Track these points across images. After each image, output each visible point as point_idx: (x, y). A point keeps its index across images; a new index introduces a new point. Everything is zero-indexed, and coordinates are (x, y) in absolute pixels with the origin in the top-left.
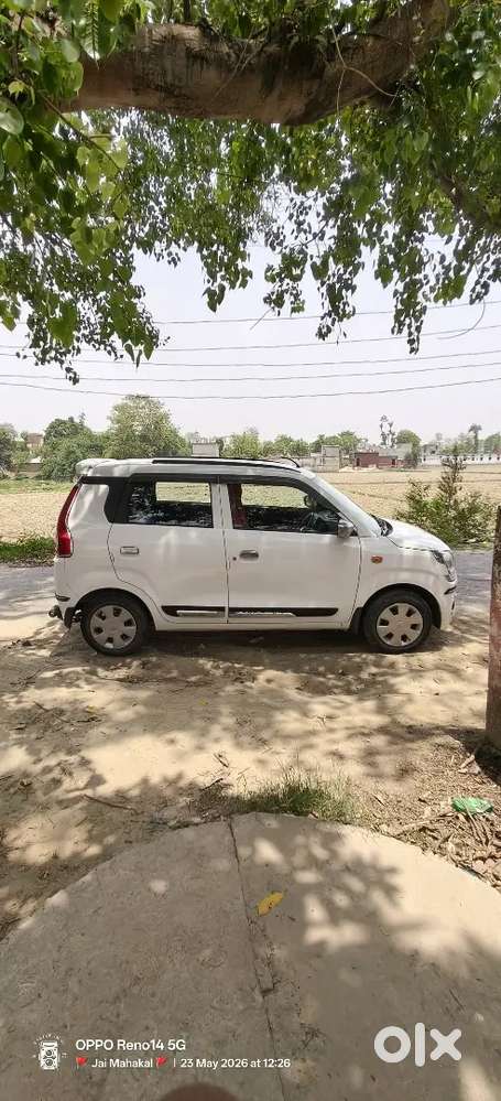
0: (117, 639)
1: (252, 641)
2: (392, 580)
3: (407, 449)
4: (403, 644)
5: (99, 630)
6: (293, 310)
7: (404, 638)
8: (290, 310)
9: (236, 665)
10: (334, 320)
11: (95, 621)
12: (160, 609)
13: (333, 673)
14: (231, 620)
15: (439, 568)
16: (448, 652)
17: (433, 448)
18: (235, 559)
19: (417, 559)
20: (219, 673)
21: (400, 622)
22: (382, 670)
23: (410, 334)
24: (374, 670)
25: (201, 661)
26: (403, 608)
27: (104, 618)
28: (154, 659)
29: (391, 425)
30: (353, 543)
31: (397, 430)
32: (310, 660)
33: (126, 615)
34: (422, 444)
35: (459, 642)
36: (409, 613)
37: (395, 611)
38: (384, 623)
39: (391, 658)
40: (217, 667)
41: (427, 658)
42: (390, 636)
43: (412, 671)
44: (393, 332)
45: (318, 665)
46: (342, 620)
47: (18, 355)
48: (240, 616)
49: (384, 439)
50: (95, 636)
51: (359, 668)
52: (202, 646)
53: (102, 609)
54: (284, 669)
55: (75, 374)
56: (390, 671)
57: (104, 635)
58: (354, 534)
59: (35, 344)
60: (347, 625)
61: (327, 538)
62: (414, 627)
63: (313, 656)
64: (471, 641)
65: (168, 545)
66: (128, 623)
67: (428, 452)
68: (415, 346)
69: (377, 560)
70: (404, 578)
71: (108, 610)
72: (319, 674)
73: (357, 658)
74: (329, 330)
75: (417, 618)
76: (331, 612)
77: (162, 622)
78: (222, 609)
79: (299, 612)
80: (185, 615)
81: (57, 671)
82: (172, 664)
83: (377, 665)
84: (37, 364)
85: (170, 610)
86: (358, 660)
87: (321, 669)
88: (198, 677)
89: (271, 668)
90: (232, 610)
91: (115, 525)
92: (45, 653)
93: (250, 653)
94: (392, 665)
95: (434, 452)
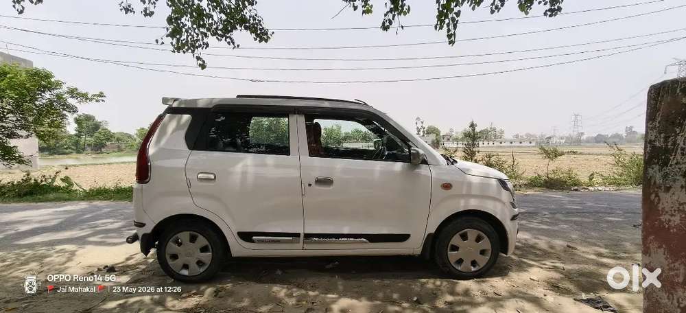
0: (193, 265)
1: (328, 267)
2: (462, 206)
3: (433, 137)
4: (473, 269)
5: (175, 257)
6: (364, 12)
7: (474, 263)
8: (361, 12)
9: (311, 293)
10: (394, 16)
11: (172, 247)
12: (236, 235)
13: (407, 301)
14: (305, 246)
15: (505, 195)
16: (517, 278)
17: (449, 137)
18: (310, 185)
19: (484, 186)
20: (292, 301)
21: (469, 248)
22: (457, 298)
23: (449, 30)
24: (450, 298)
25: (276, 288)
26: (472, 234)
27: (180, 244)
28: (229, 285)
29: (422, 123)
30: (424, 170)
31: (426, 126)
32: (384, 286)
33: (202, 241)
34: (441, 134)
35: (521, 267)
36: (478, 239)
37: (464, 237)
38: (455, 248)
39: (463, 284)
40: (290, 296)
41: (498, 284)
42: (460, 261)
43: (489, 299)
44: (436, 28)
45: (392, 292)
46: (414, 246)
47: (157, 41)
48: (316, 242)
49: (419, 131)
50: (170, 262)
51: (434, 295)
52: (279, 272)
53: (179, 235)
54: (357, 296)
55: (204, 62)
56: (466, 299)
57: (179, 262)
58: (425, 162)
59: (172, 35)
60: (418, 251)
61: (398, 166)
62: (483, 252)
63: (387, 282)
64: (531, 266)
65: (244, 173)
66: (204, 249)
67: (445, 139)
68: (453, 38)
69: (447, 186)
70: (474, 204)
71: (184, 236)
72: (393, 302)
73: (431, 283)
74: (391, 23)
75: (486, 244)
76: (403, 238)
77: (238, 248)
78: (298, 235)
79: (373, 238)
80: (262, 241)
81: (121, 302)
82: (246, 291)
83: (452, 293)
84: (174, 52)
85: (246, 236)
86: (430, 286)
87: (395, 296)
88: (269, 307)
89: (345, 296)
90: (308, 236)
91: (195, 152)
92: (125, 279)
93: (324, 280)
94: (467, 293)
95: (449, 139)
